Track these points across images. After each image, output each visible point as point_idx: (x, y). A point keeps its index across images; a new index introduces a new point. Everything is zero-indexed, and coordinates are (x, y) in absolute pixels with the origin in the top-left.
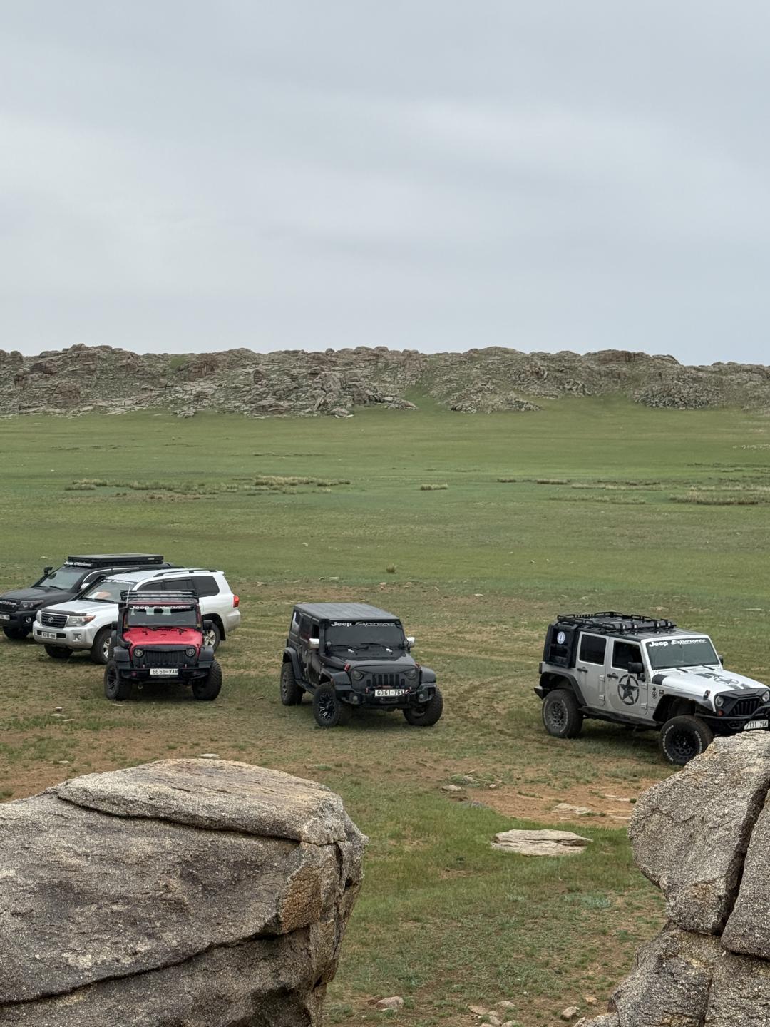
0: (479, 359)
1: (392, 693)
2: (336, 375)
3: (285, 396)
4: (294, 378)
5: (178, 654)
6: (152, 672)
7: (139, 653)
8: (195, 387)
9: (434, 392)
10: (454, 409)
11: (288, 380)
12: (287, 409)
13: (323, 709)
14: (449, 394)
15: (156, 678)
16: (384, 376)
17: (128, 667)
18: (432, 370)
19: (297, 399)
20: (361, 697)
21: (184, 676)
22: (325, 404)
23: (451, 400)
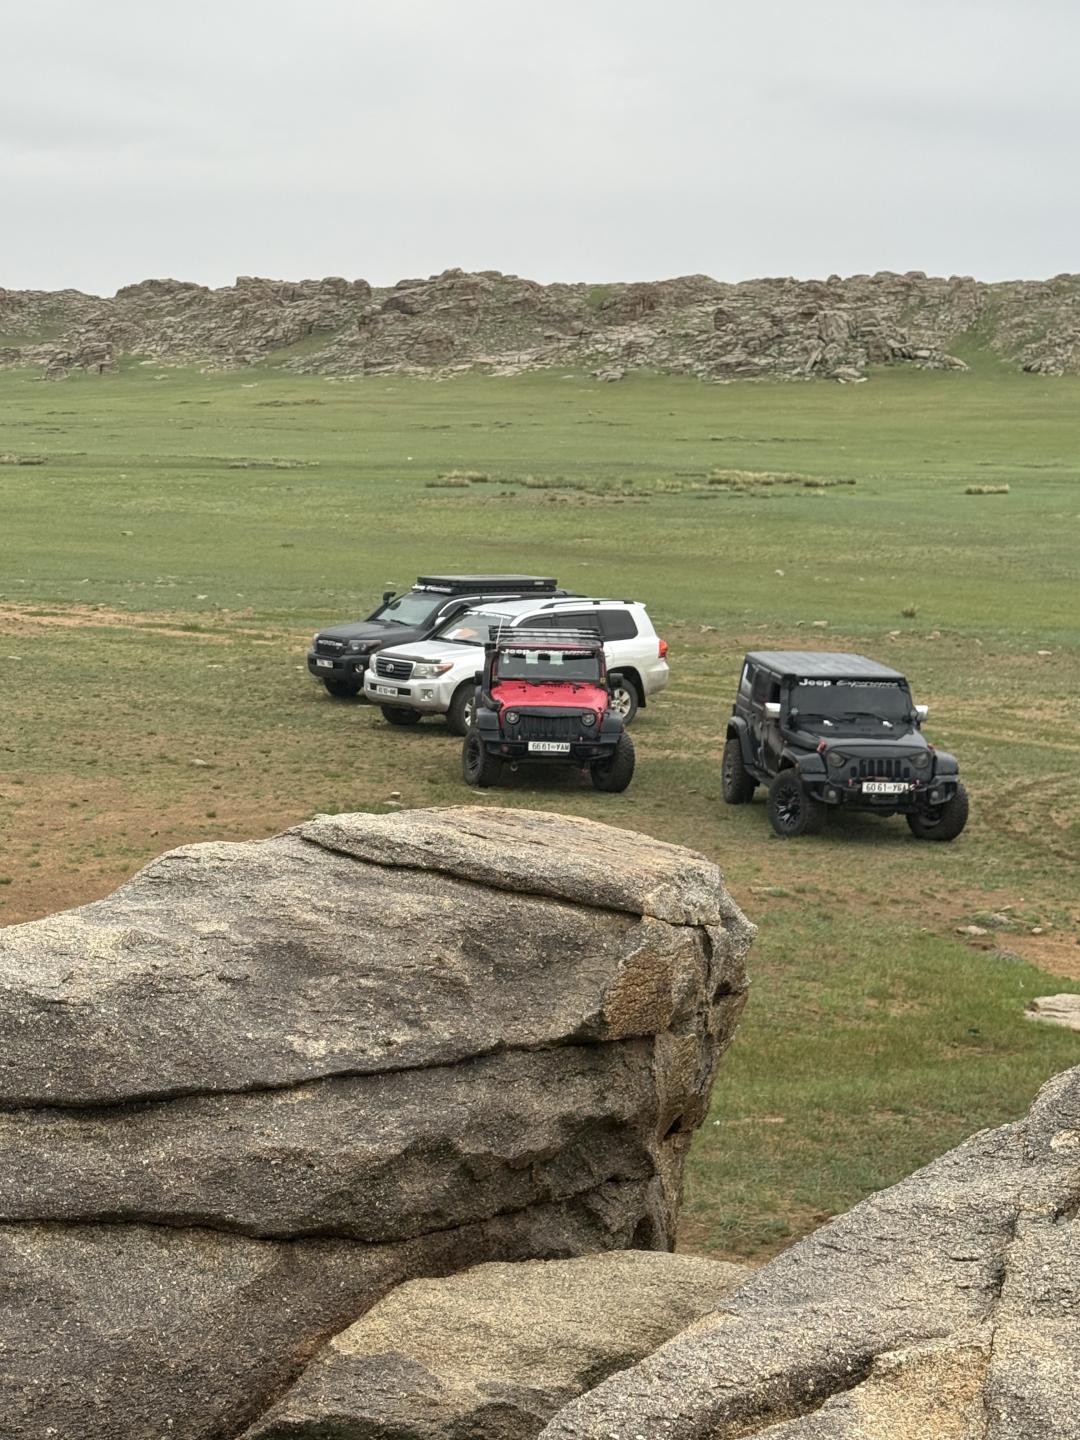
0: (1071, 289)
1: (890, 788)
2: (840, 316)
3: (762, 349)
4: (776, 321)
5: (570, 722)
6: (532, 746)
7: (512, 718)
8: (624, 334)
9: (997, 343)
10: (1027, 369)
11: (767, 324)
12: (764, 370)
13: (783, 809)
14: (1020, 346)
15: (538, 755)
16: (918, 318)
17: (497, 739)
18: (994, 309)
19: (781, 354)
20: (841, 794)
21: (578, 755)
22: (824, 361)
23: (1023, 355)
